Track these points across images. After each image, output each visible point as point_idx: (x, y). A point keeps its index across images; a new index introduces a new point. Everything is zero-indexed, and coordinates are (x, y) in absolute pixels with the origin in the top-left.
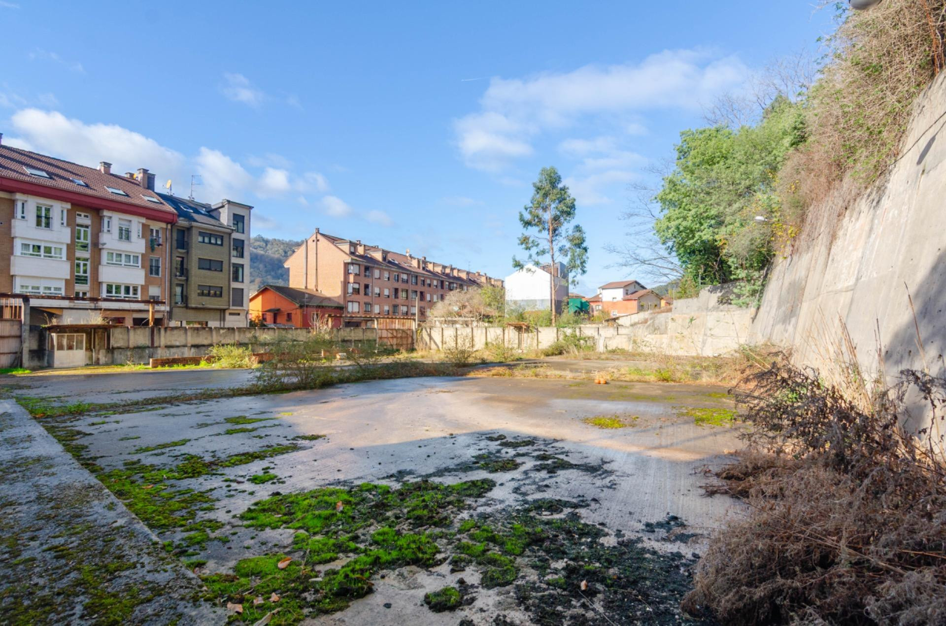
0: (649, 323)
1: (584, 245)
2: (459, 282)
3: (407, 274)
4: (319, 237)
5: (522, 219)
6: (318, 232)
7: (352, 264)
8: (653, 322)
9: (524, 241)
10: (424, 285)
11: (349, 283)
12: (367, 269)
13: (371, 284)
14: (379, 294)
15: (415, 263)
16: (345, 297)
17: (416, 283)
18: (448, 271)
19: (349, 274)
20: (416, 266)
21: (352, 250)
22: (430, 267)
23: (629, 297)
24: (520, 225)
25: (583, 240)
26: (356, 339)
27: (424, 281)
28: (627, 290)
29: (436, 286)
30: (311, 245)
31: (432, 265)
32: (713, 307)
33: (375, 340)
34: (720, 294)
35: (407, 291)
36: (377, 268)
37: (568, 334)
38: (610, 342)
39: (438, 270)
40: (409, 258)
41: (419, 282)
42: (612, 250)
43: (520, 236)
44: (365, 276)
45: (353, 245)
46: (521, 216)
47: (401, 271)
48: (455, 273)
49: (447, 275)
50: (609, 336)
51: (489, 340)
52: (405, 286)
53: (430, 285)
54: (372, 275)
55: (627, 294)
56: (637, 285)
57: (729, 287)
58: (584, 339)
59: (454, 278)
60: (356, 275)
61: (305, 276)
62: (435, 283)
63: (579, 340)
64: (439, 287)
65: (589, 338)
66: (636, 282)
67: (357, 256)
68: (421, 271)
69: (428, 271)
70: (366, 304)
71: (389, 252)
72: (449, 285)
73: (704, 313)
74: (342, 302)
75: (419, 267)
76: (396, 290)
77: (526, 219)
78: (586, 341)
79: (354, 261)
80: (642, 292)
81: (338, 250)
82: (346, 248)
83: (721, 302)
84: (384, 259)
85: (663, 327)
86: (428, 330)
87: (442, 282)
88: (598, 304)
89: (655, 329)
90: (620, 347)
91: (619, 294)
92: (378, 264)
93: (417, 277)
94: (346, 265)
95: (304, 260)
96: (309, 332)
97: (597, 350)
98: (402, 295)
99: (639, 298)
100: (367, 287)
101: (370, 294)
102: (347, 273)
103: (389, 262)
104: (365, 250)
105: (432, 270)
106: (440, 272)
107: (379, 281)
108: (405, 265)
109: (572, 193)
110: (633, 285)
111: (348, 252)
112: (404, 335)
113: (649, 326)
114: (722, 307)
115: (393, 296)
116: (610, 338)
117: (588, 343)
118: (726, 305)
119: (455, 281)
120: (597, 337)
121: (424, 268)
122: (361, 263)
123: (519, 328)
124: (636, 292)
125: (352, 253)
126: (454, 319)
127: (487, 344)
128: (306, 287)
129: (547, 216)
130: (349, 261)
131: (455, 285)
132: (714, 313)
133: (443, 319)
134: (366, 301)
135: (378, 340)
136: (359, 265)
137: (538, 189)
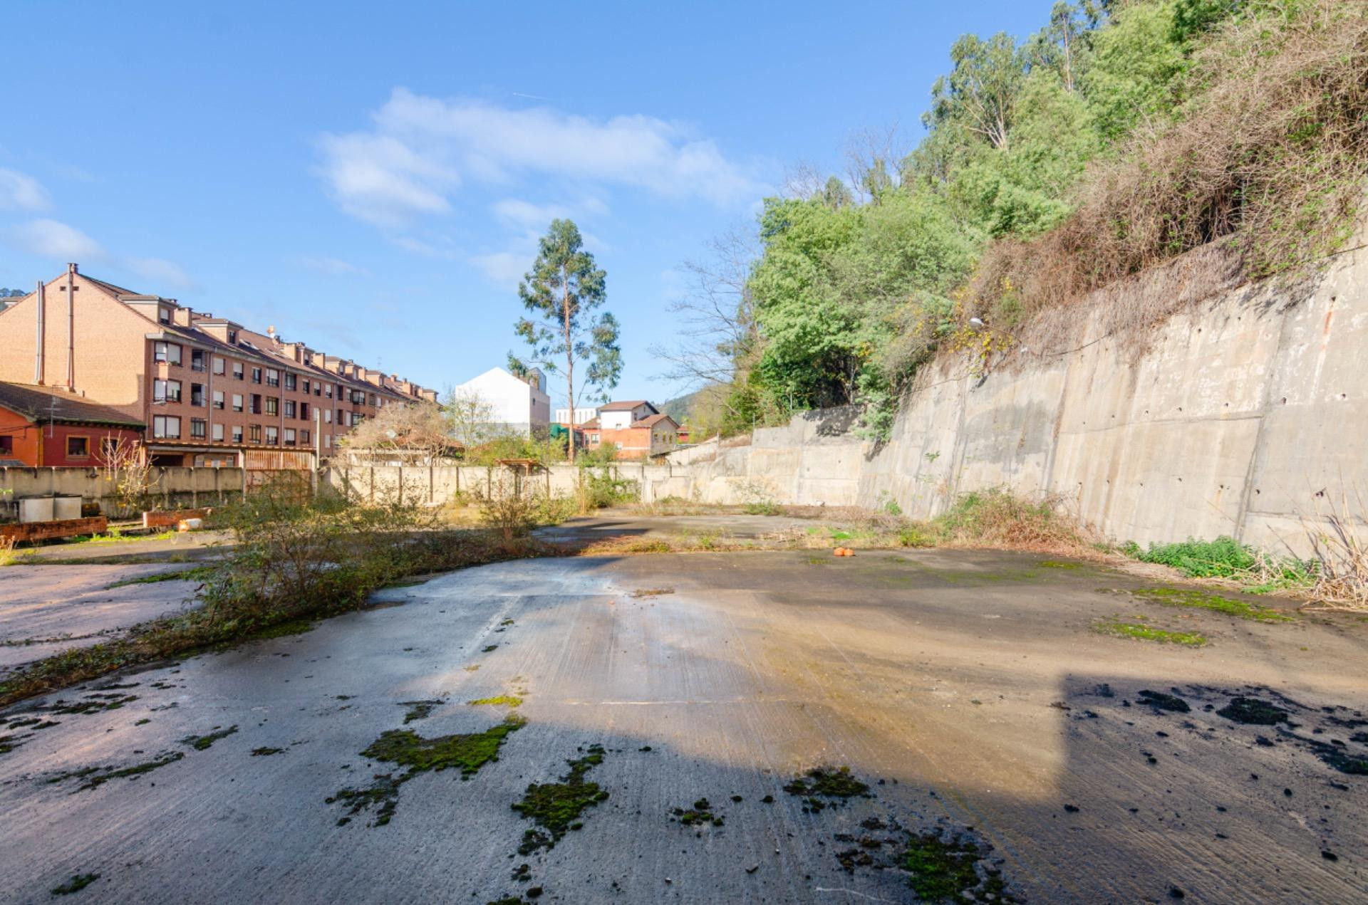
0: (717, 460)
1: (615, 344)
2: (369, 391)
3: (278, 371)
4: (78, 281)
5: (523, 294)
6: (75, 270)
7: (166, 342)
8: (724, 459)
9: (525, 329)
10: (308, 391)
11: (157, 379)
12: (197, 354)
13: (205, 385)
14: (222, 405)
15: (289, 353)
16: (147, 406)
17: (295, 389)
18: (349, 370)
19: (157, 361)
20: (293, 357)
21: (165, 316)
22: (317, 361)
23: (639, 423)
24: (521, 303)
25: (614, 336)
26: (201, 489)
27: (308, 385)
28: (636, 414)
29: (330, 395)
30: (57, 299)
31: (321, 358)
32: (811, 440)
33: (240, 491)
34: (819, 423)
35: (277, 401)
36: (219, 355)
37: (596, 477)
38: (661, 488)
39: (333, 367)
40: (275, 342)
41: (300, 387)
42: (659, 353)
43: (517, 321)
44: (193, 368)
45: (167, 306)
46: (523, 287)
47: (266, 363)
48: (361, 376)
49: (349, 377)
50: (657, 479)
51: (463, 487)
52: (274, 393)
53: (318, 393)
54: (209, 367)
55: (635, 419)
56: (647, 408)
57: (831, 413)
58: (621, 484)
59: (360, 382)
60: (174, 364)
61: (37, 361)
62: (328, 389)
63: (614, 486)
64: (336, 397)
65: (629, 482)
66: (647, 403)
67: (175, 328)
68: (301, 365)
69: (313, 367)
70: (194, 421)
71: (242, 328)
72: (351, 395)
73: (799, 448)
74: (139, 416)
75: (298, 359)
76: (257, 398)
77: (530, 295)
78: (625, 487)
79: (170, 338)
80: (654, 418)
81: (130, 312)
82: (151, 310)
83: (822, 431)
84: (232, 339)
85: (739, 467)
86: (343, 472)
87: (340, 389)
88: (594, 432)
89: (728, 469)
90: (674, 495)
91: (625, 419)
92: (220, 348)
93: (294, 377)
94: (151, 344)
95: (37, 327)
96: (94, 477)
97: (642, 501)
98: (267, 406)
99: (654, 425)
100: (196, 388)
101: (204, 404)
102: (151, 360)
103: (241, 346)
104: (191, 319)
105: (321, 366)
106: (335, 371)
107: (221, 378)
108: (272, 355)
109: (599, 264)
110: (642, 409)
111: (156, 320)
112: (295, 480)
113: (718, 464)
114: (823, 439)
115: (251, 409)
116: (661, 482)
117: (628, 489)
118: (828, 437)
119: (362, 389)
120: (640, 480)
121: (307, 363)
122: (185, 342)
123: (517, 469)
124: (647, 417)
125: (165, 322)
126: (393, 452)
127: (458, 493)
128: (42, 383)
129: (560, 294)
130: (160, 336)
131: (362, 395)
132: (813, 447)
133: (366, 451)
134: (195, 415)
135: (245, 490)
136: (181, 346)
137: (549, 249)
